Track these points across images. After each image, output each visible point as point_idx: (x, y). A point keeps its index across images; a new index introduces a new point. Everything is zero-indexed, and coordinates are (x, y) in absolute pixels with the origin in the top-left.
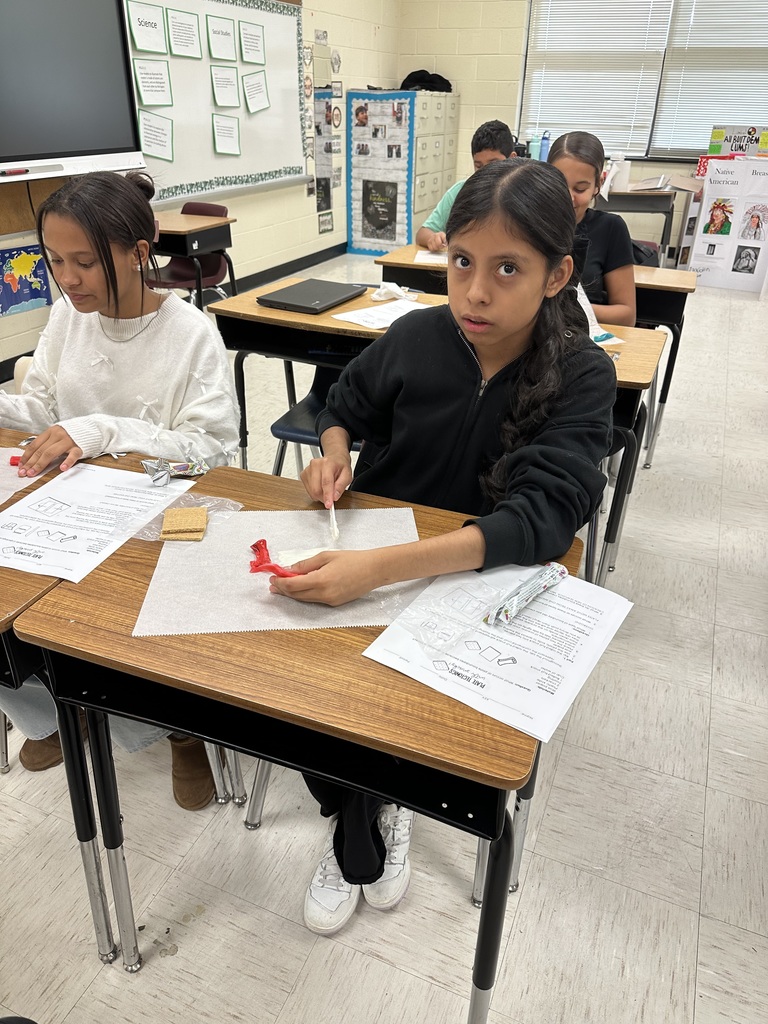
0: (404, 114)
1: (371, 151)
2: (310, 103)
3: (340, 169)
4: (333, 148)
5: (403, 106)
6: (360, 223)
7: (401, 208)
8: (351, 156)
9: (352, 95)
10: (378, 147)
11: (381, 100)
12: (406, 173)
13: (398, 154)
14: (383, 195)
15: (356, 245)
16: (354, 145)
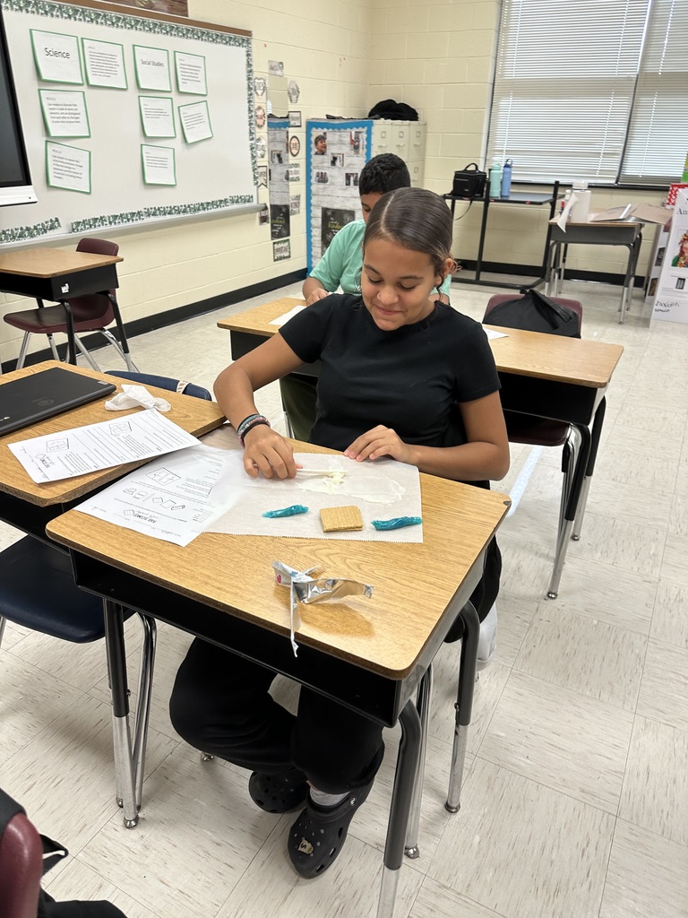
1: (330, 179)
2: (263, 133)
3: (298, 197)
5: (360, 135)
6: (319, 250)
8: (311, 184)
9: (311, 125)
11: (339, 129)
16: (314, 173)
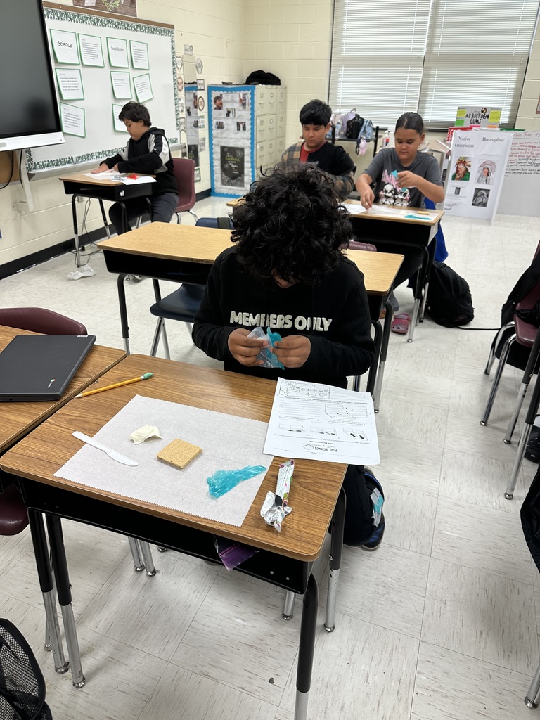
0: (247, 101)
1: (225, 126)
2: (182, 94)
3: (204, 139)
4: (199, 125)
5: (246, 96)
6: (220, 176)
7: (247, 165)
8: (212, 130)
9: (211, 89)
10: (230, 124)
11: (231, 92)
12: (250, 141)
13: (244, 128)
14: (235, 156)
15: (217, 191)
16: (214, 122)
